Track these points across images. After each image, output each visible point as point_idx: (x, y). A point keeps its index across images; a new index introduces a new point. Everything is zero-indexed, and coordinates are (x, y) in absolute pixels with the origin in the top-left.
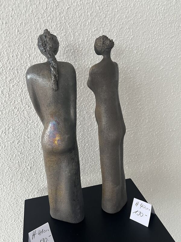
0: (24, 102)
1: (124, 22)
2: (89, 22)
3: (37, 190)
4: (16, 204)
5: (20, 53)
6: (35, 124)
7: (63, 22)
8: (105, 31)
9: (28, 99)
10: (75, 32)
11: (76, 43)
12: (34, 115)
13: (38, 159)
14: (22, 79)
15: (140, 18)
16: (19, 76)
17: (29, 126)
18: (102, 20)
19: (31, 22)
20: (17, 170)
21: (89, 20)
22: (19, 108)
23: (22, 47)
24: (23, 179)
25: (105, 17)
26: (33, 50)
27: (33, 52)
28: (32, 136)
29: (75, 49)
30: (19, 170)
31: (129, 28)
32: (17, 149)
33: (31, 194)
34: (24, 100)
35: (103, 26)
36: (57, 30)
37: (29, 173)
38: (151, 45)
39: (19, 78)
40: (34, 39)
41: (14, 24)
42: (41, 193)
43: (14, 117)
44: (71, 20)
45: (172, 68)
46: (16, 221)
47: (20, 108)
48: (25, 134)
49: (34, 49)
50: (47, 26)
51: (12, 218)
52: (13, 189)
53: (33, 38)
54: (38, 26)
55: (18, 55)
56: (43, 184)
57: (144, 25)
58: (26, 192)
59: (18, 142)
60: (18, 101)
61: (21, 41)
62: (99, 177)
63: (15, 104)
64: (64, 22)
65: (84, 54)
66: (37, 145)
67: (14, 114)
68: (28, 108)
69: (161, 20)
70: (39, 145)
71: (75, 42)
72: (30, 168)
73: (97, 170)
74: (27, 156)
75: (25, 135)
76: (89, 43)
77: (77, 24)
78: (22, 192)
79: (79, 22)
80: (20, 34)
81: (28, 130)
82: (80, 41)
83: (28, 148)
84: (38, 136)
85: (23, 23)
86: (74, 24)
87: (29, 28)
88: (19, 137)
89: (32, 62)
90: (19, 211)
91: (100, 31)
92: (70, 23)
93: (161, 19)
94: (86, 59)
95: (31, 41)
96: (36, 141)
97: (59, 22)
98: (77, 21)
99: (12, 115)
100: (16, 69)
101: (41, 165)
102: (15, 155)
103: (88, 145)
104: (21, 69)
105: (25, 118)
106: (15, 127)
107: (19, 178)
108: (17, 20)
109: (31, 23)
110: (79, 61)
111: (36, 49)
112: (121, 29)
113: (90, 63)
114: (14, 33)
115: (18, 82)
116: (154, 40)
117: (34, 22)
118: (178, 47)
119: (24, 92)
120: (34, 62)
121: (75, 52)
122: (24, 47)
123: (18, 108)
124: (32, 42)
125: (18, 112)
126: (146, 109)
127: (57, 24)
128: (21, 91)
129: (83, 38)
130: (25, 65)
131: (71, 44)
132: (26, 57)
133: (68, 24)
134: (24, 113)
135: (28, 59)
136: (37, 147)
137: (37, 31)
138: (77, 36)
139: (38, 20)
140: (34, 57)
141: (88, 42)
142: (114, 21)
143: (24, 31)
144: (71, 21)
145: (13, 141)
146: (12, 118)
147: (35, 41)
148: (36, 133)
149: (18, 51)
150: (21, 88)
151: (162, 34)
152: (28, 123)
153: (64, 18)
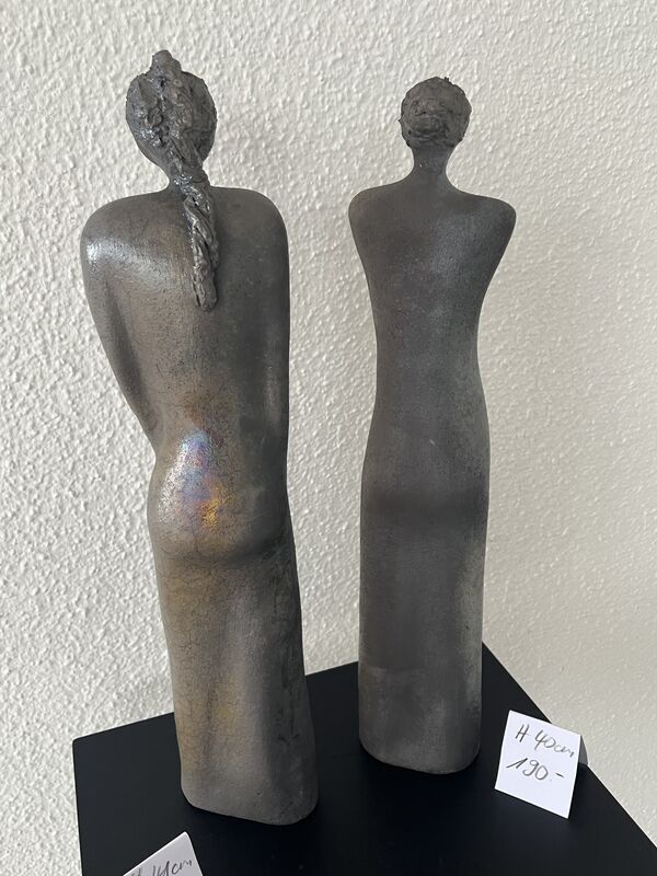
0: (54, 352)
1: (447, 29)
2: (314, 26)
3: (115, 696)
4: (33, 753)
5: (37, 155)
6: (103, 441)
7: (211, 25)
8: (373, 65)
9: (70, 339)
10: (259, 68)
11: (262, 112)
12: (97, 404)
13: (118, 575)
14: (44, 260)
15: (508, 15)
16: (34, 246)
17: (80, 449)
18: (362, 21)
19: (77, 24)
20: (35, 623)
21: (312, 18)
22: (34, 377)
23: (41, 126)
24: (59, 655)
25: (375, 8)
26: (89, 140)
27: (90, 148)
28: (91, 488)
29: (258, 135)
30: (39, 623)
31: (465, 54)
32: (30, 543)
33: (92, 713)
34: (57, 345)
35: (368, 44)
36: (187, 56)
37: (81, 633)
38: (547, 119)
39: (31, 258)
40: (91, 92)
41: (10, 32)
42: (131, 705)
43: (18, 414)
44: (243, 19)
45: (619, 212)
46: (33, 817)
47: (38, 377)
48: (61, 480)
49: (95, 135)
50: (146, 40)
51: (17, 808)
52: (17, 699)
53: (87, 91)
54: (109, 40)
55: (28, 161)
56: (136, 672)
57: (523, 41)
58: (71, 707)
59: (35, 512)
60: (29, 352)
61: (39, 105)
62: (349, 630)
63: (19, 362)
64: (215, 26)
65: (292, 156)
66: (109, 523)
67: (16, 405)
68: (74, 375)
69: (586, 25)
70: (119, 519)
71: (259, 110)
72: (83, 613)
73: (341, 604)
74: (73, 566)
75: (63, 486)
76: (313, 114)
77: (264, 34)
78: (54, 705)
79: (272, 25)
80: (32, 72)
81: (74, 463)
82: (277, 105)
83: (77, 536)
84: (116, 487)
85: (47, 28)
86: (253, 33)
87: (70, 48)
88: (37, 491)
89: (86, 191)
90: (45, 782)
91: (355, 63)
92: (236, 28)
93: (584, 22)
94: (301, 176)
95: (78, 105)
96: (107, 508)
97: (192, 25)
98: (264, 20)
99: (8, 406)
100: (18, 218)
101: (127, 598)
102: (22, 564)
103: (311, 512)
104: (40, 219)
105: (63, 418)
106: (19, 455)
107: (41, 653)
108: (21, 17)
109: (78, 29)
110: (273, 185)
111: (101, 138)
112: (436, 56)
113: (315, 194)
114: (10, 68)
115: (30, 274)
116: (557, 101)
117: (89, 24)
118: (643, 130)
119: (54, 313)
120: (93, 188)
121: (257, 148)
122: (51, 127)
123: (30, 377)
124: (83, 106)
125: (33, 395)
126: (526, 369)
127: (183, 34)
128: (42, 309)
129: (288, 94)
130: (57, 204)
131: (242, 116)
132: (59, 168)
133: (231, 36)
134: (55, 399)
135: (68, 176)
136: (113, 528)
137: (105, 60)
138: (266, 84)
139: (106, 16)
140: (94, 167)
141: (307, 108)
142: (408, 24)
143: (49, 62)
144: (239, 19)
145: (14, 510)
146: (8, 420)
147: (97, 102)
148: (108, 476)
149: (28, 144)
150: (44, 297)
151: (588, 78)
152: (72, 437)
153: (211, 7)
